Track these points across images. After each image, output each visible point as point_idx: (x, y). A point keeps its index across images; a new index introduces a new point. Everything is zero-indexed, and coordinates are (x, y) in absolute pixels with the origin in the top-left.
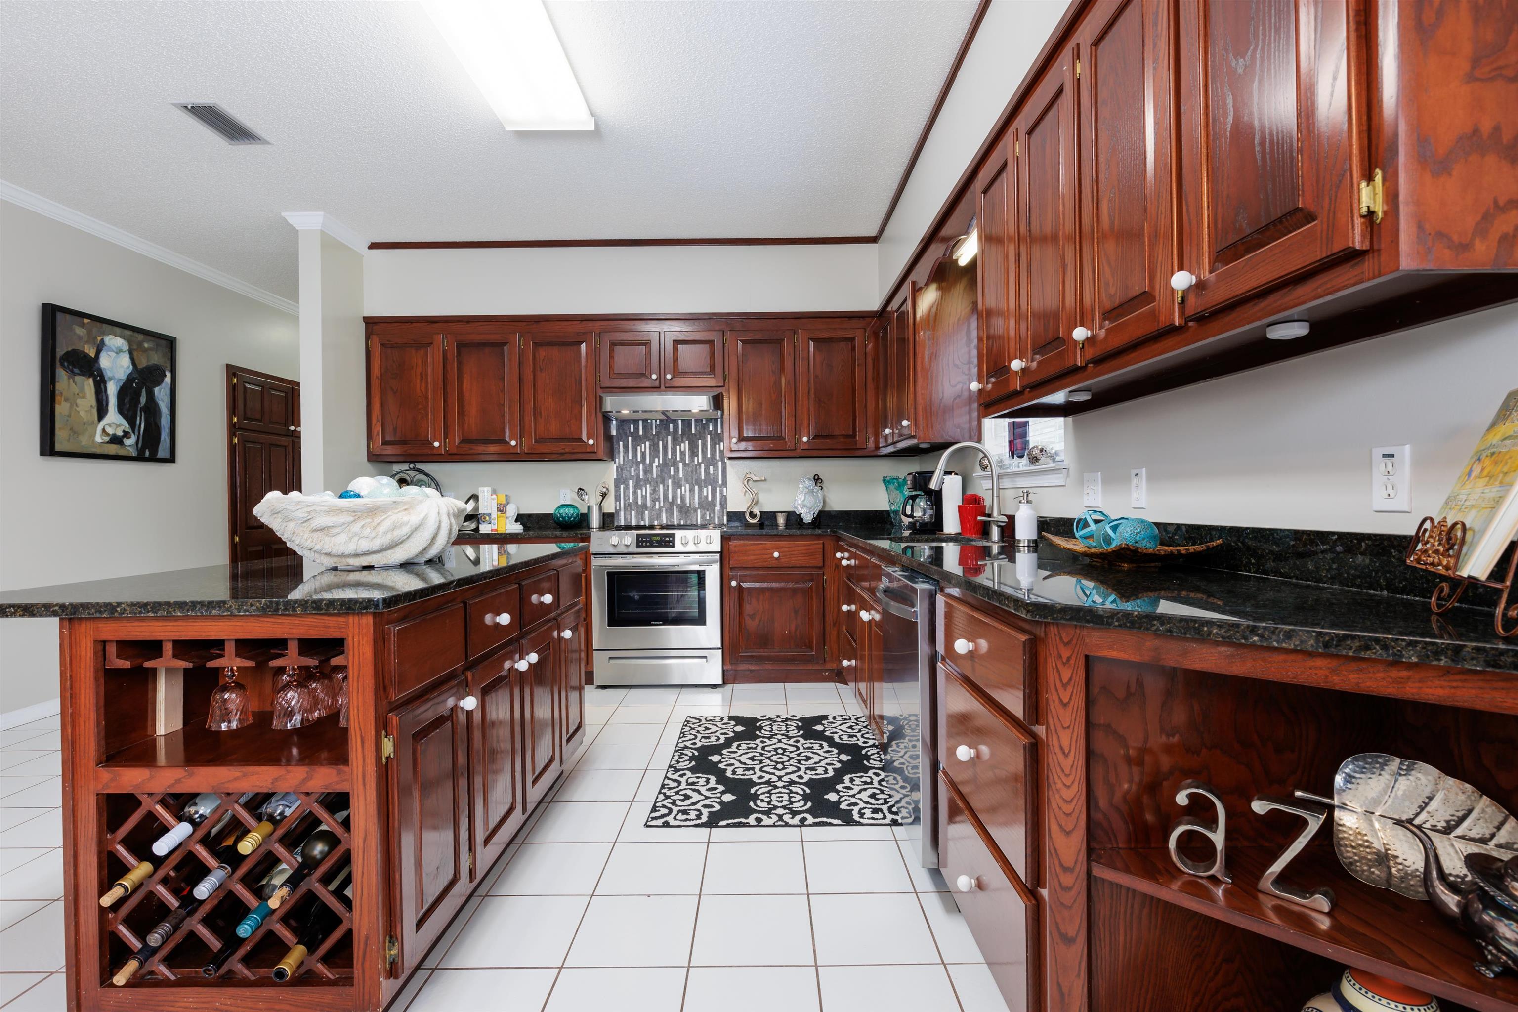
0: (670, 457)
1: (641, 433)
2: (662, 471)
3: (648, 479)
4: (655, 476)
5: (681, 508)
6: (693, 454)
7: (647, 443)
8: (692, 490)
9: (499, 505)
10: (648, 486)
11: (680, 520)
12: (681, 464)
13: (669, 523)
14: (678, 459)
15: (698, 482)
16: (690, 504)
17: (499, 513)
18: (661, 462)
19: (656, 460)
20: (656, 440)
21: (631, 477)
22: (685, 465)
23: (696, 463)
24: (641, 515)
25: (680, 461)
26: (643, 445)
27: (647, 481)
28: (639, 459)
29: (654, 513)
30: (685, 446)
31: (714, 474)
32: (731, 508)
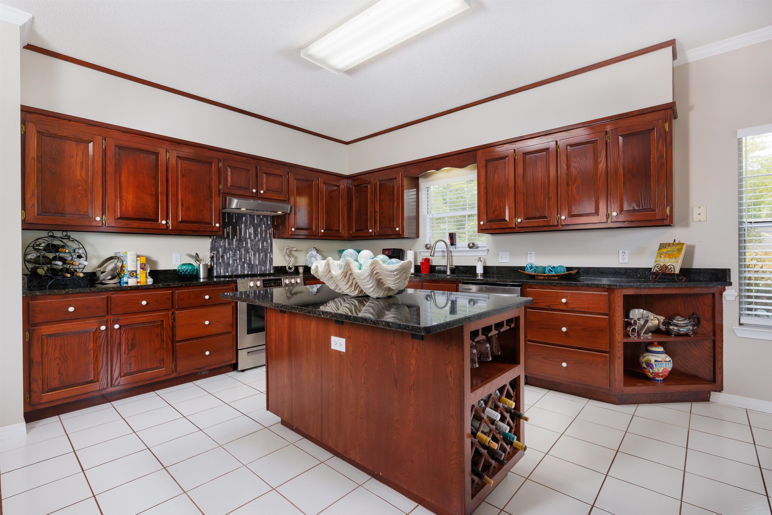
0: (243, 236)
1: (226, 221)
2: (238, 244)
3: (231, 248)
4: (234, 247)
5: (249, 265)
6: (256, 235)
7: (230, 227)
8: (255, 255)
9: (142, 264)
10: (231, 252)
11: (248, 271)
12: (249, 240)
13: (242, 274)
14: (248, 237)
15: (258, 250)
16: (254, 262)
17: (141, 270)
18: (238, 238)
19: (236, 237)
20: (235, 226)
21: (221, 247)
22: (251, 240)
23: (257, 240)
24: (226, 270)
25: (249, 238)
26: (228, 228)
27: (230, 249)
28: (225, 236)
29: (234, 268)
30: (252, 230)
31: (266, 246)
32: (275, 264)
